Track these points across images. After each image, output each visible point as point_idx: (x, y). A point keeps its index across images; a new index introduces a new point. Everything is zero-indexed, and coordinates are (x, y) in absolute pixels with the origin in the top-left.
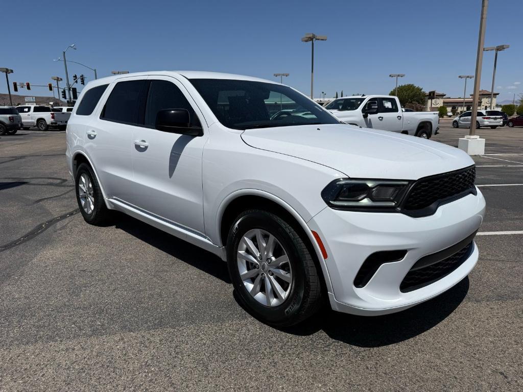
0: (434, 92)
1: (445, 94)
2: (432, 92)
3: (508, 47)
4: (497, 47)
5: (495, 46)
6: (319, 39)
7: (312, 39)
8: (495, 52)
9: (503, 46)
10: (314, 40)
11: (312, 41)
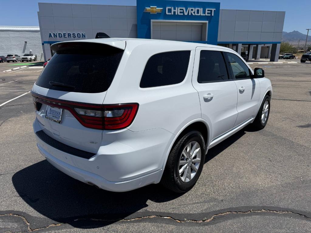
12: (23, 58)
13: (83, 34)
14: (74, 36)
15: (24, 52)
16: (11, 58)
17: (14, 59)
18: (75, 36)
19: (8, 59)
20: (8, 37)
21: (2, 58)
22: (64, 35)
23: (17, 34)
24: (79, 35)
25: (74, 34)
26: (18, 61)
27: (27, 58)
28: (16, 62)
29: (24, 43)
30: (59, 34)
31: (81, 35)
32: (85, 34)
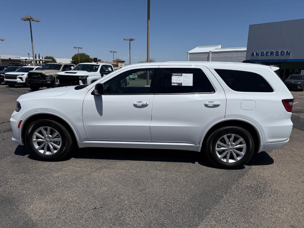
0: (96, 58)
1: (100, 59)
2: (95, 58)
3: (134, 40)
4: (130, 39)
5: (129, 38)
6: (34, 21)
7: (30, 20)
8: (129, 41)
9: (132, 39)
10: (31, 20)
11: (30, 21)
30: (262, 52)
31: (285, 52)
32: (290, 51)
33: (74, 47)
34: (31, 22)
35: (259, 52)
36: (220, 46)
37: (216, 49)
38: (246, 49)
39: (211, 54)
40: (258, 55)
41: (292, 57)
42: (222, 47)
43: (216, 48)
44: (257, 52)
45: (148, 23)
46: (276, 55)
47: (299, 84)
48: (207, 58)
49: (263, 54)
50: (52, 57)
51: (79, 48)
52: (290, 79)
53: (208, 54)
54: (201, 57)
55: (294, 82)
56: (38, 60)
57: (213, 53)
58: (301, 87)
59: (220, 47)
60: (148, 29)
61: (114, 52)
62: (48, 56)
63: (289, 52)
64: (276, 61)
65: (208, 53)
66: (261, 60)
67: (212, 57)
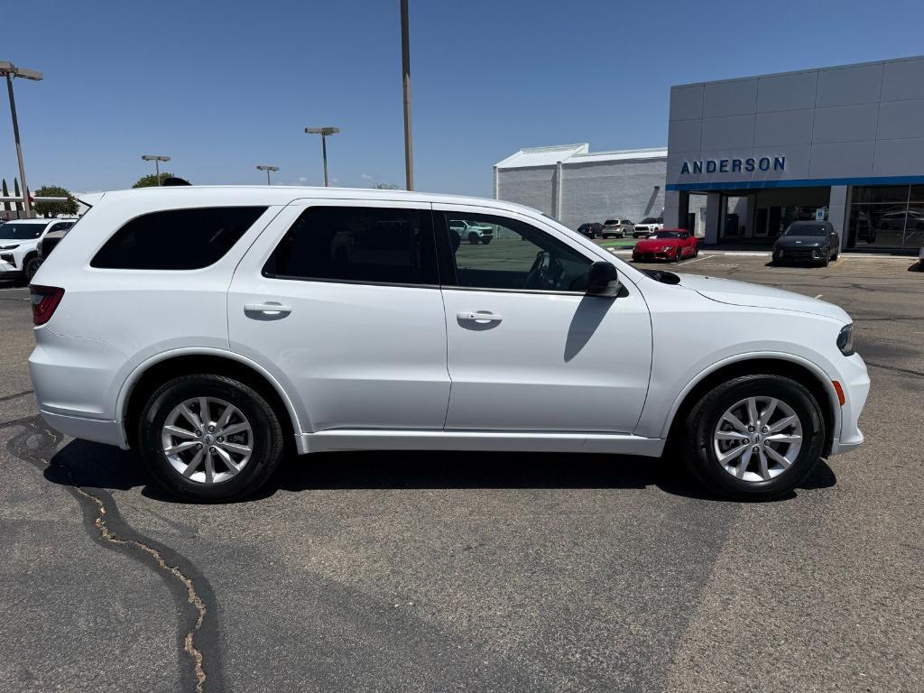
3: (338, 131)
6: (22, 76)
7: (8, 73)
8: (320, 136)
9: (332, 129)
10: (12, 75)
11: (8, 78)
12: (637, 229)
13: (777, 160)
14: (750, 168)
15: (647, 212)
16: (611, 228)
17: (618, 230)
18: (754, 167)
19: (604, 231)
20: (620, 178)
21: (596, 227)
22: (722, 166)
23: (641, 169)
24: (765, 163)
25: (751, 162)
26: (626, 234)
27: (646, 228)
28: (622, 237)
29: (653, 190)
30: (709, 163)
31: (772, 161)
32: (783, 159)
33: (144, 158)
34: (12, 80)
35: (702, 161)
36: (587, 145)
37: (575, 156)
38: (664, 154)
39: (561, 173)
40: (700, 171)
41: (789, 174)
42: (591, 150)
43: (573, 152)
44: (695, 163)
45: (405, 86)
46: (747, 168)
47: (814, 248)
48: (550, 183)
49: (711, 169)
50: (59, 189)
51: (159, 159)
52: (793, 233)
53: (553, 171)
54: (533, 179)
55: (803, 242)
56: (13, 200)
57: (567, 166)
58: (821, 256)
59: (585, 148)
60: (406, 103)
61: (271, 169)
62: (48, 186)
63: (781, 160)
64: (748, 187)
65: (553, 168)
66: (709, 184)
67: (563, 180)
